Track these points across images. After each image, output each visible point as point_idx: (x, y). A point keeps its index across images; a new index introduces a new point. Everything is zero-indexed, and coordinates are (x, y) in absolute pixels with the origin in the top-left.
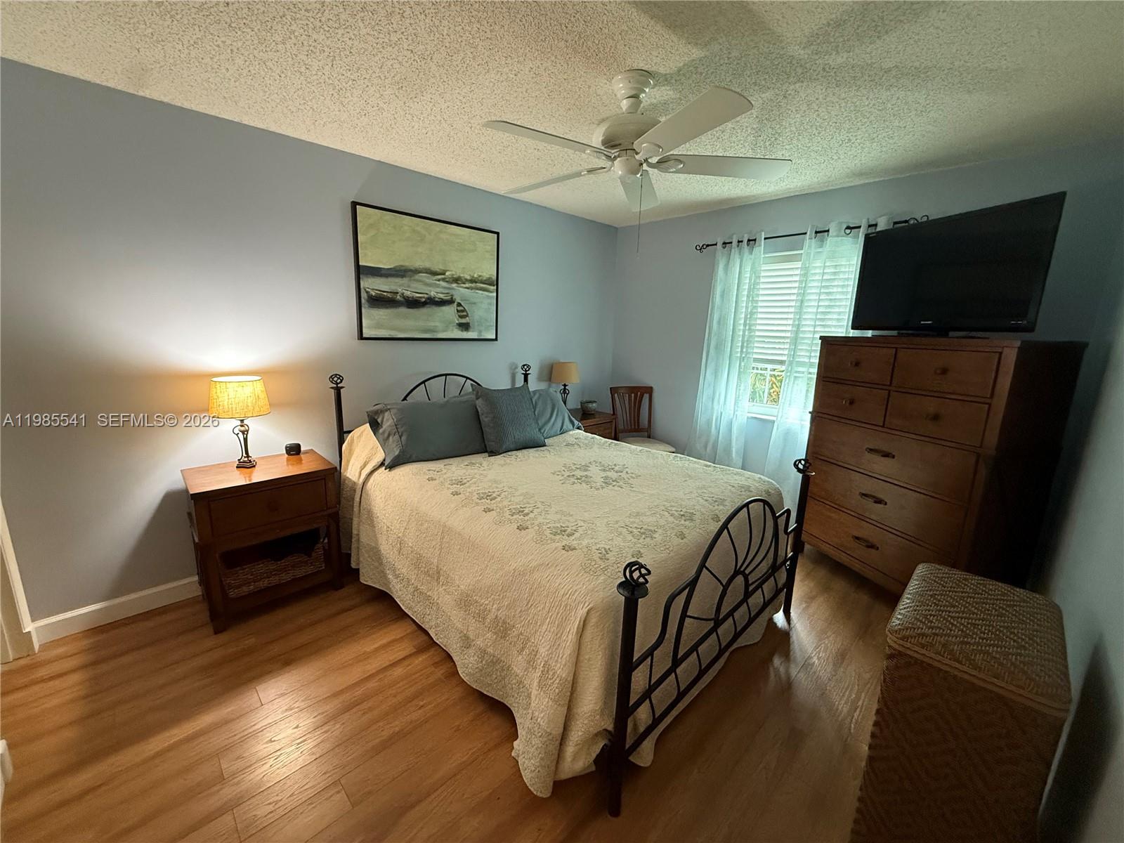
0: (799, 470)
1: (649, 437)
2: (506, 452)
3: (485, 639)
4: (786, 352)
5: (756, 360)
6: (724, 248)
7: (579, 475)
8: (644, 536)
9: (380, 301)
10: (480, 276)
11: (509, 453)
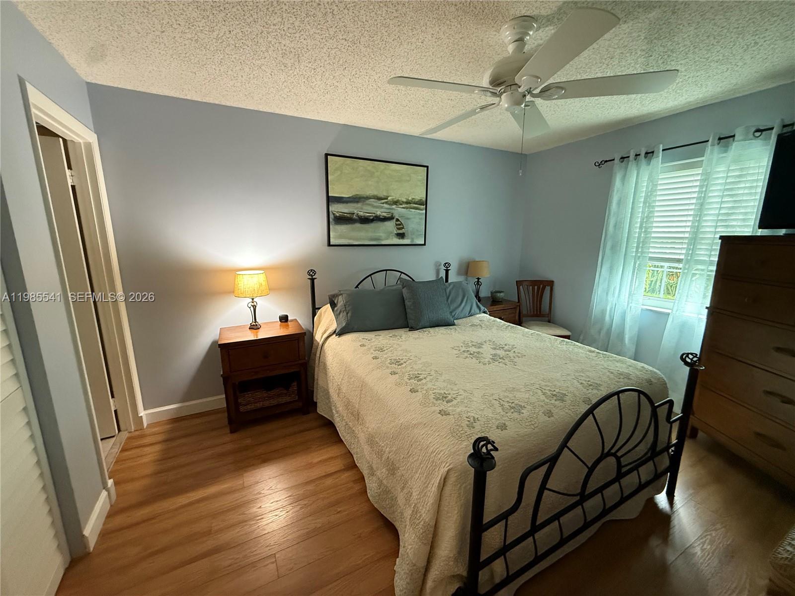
0: (686, 363)
1: (549, 322)
2: (422, 328)
3: (382, 472)
4: (684, 251)
5: (651, 259)
6: (622, 162)
7: (473, 352)
8: (512, 410)
9: (342, 220)
10: (413, 199)
11: (425, 330)
